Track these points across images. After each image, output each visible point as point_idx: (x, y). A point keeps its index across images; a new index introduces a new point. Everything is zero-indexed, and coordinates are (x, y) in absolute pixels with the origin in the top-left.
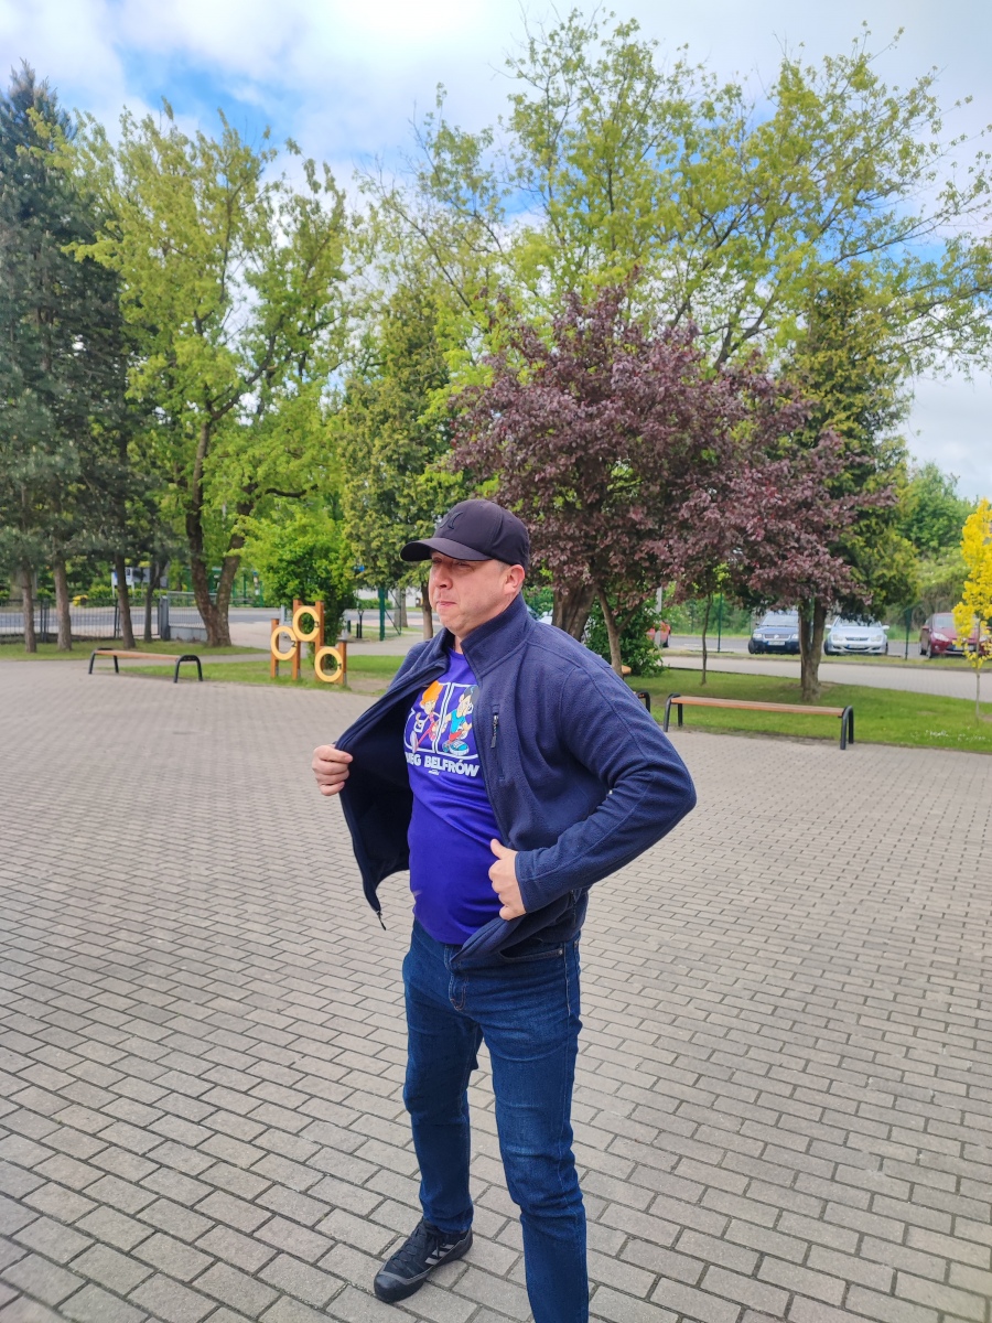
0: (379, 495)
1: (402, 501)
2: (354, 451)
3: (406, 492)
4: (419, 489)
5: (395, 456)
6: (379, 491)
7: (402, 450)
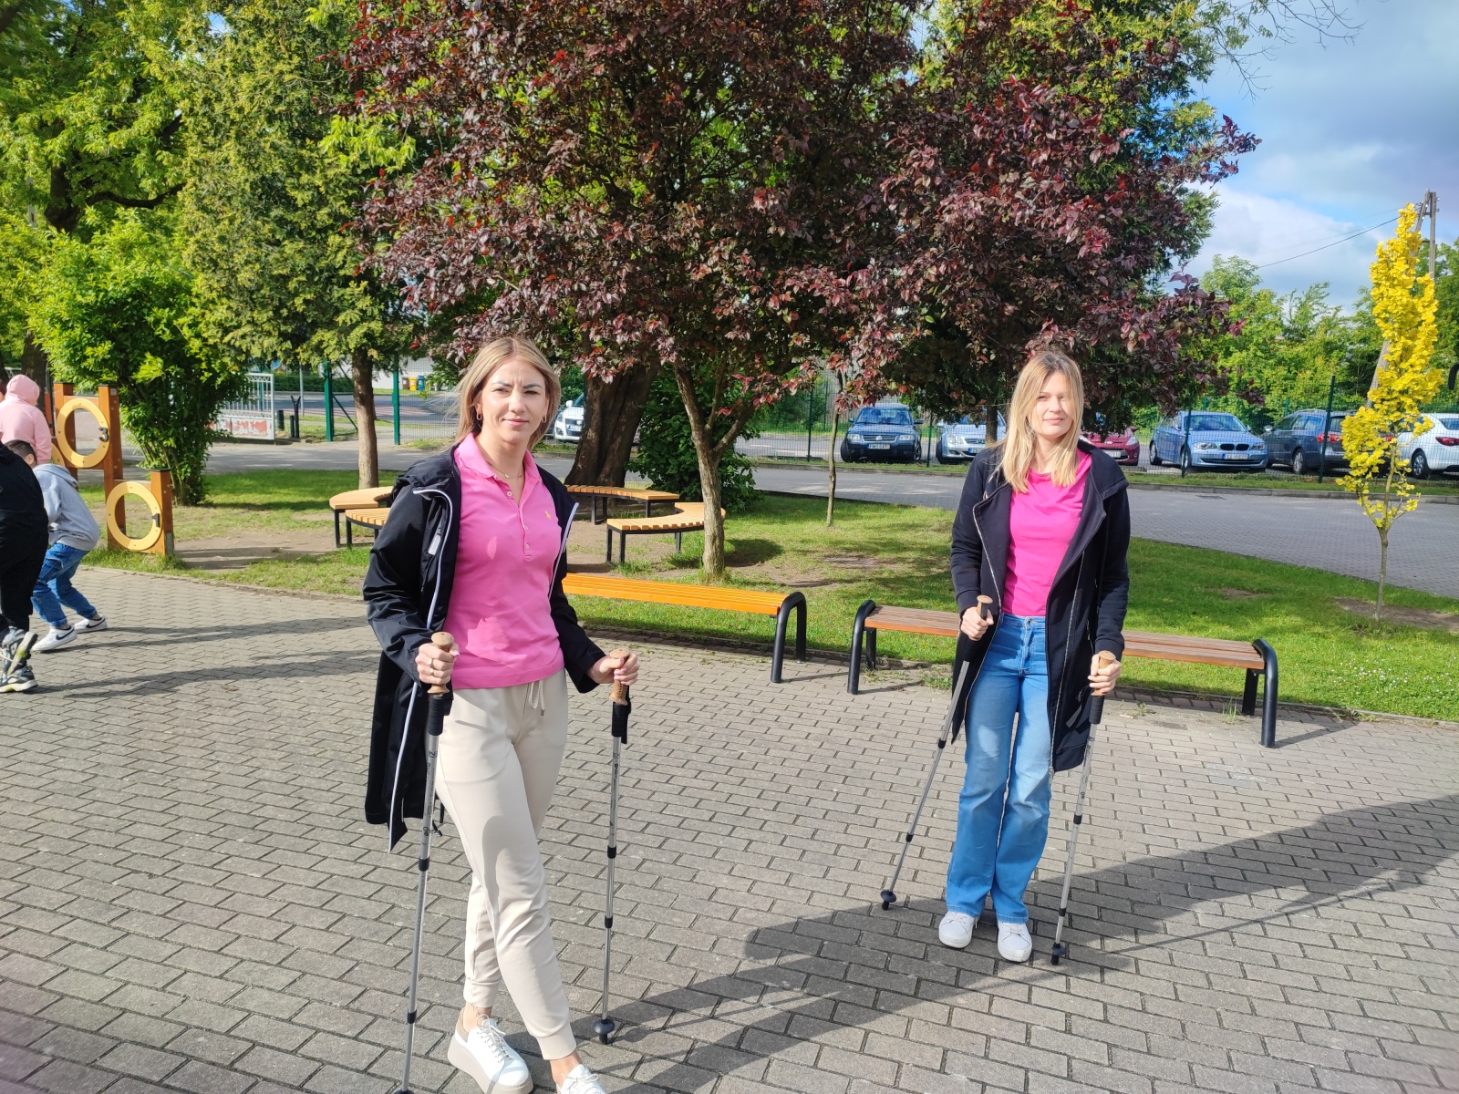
0: (254, 186)
1: (301, 197)
2: (207, 101)
3: (305, 178)
4: (330, 173)
5: (282, 108)
6: (253, 176)
7: (292, 96)
